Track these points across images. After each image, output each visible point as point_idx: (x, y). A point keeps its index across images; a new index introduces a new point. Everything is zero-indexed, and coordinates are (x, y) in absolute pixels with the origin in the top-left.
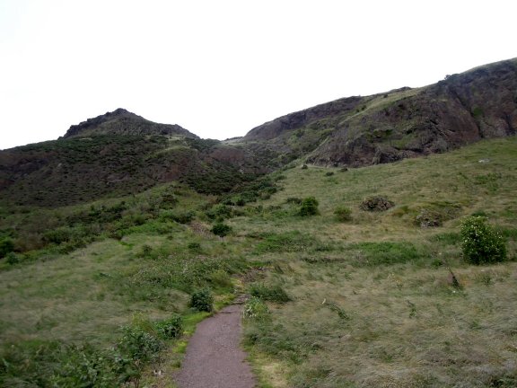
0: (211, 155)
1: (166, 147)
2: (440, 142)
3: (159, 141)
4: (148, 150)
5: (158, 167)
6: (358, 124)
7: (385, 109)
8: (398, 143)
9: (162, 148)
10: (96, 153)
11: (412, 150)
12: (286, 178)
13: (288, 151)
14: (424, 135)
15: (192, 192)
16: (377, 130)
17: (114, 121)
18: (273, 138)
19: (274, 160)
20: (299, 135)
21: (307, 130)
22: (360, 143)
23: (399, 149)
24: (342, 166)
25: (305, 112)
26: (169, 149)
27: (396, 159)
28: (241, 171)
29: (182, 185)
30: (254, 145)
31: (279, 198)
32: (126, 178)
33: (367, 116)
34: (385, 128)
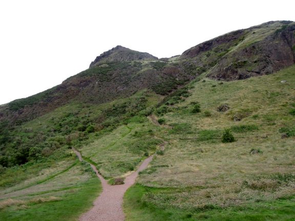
0: (162, 72)
1: (142, 69)
2: (270, 68)
3: (138, 65)
4: (133, 71)
5: (138, 81)
6: (232, 57)
7: (246, 48)
8: (249, 68)
9: (139, 70)
10: (111, 75)
11: (255, 72)
12: (195, 88)
13: (201, 66)
14: (261, 64)
15: (154, 94)
16: (239, 61)
17: (116, 53)
18: (195, 57)
19: (194, 71)
20: (208, 56)
21: (212, 53)
22: (231, 68)
23: (249, 72)
25: (212, 41)
27: (247, 77)
28: (177, 79)
29: (149, 90)
30: (185, 62)
31: (188, 101)
32: (125, 88)
33: (236, 53)
34: (243, 61)
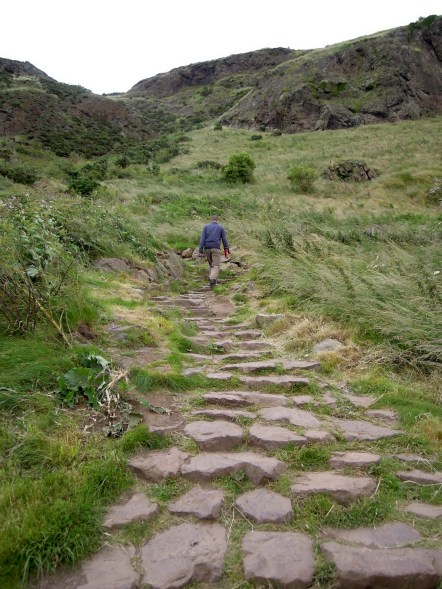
0: (78, 106)
2: (411, 105)
6: (298, 72)
7: (337, 55)
8: (354, 103)
11: (373, 113)
12: (191, 140)
13: (189, 114)
14: (391, 93)
15: (47, 153)
16: (326, 81)
18: (168, 95)
19: (169, 125)
20: (205, 94)
21: (215, 88)
22: (301, 98)
23: (353, 111)
24: (271, 130)
25: (215, 63)
26: (12, 89)
27: (350, 124)
29: (31, 142)
30: (143, 102)
31: (183, 162)
33: (310, 62)
34: (336, 81)
